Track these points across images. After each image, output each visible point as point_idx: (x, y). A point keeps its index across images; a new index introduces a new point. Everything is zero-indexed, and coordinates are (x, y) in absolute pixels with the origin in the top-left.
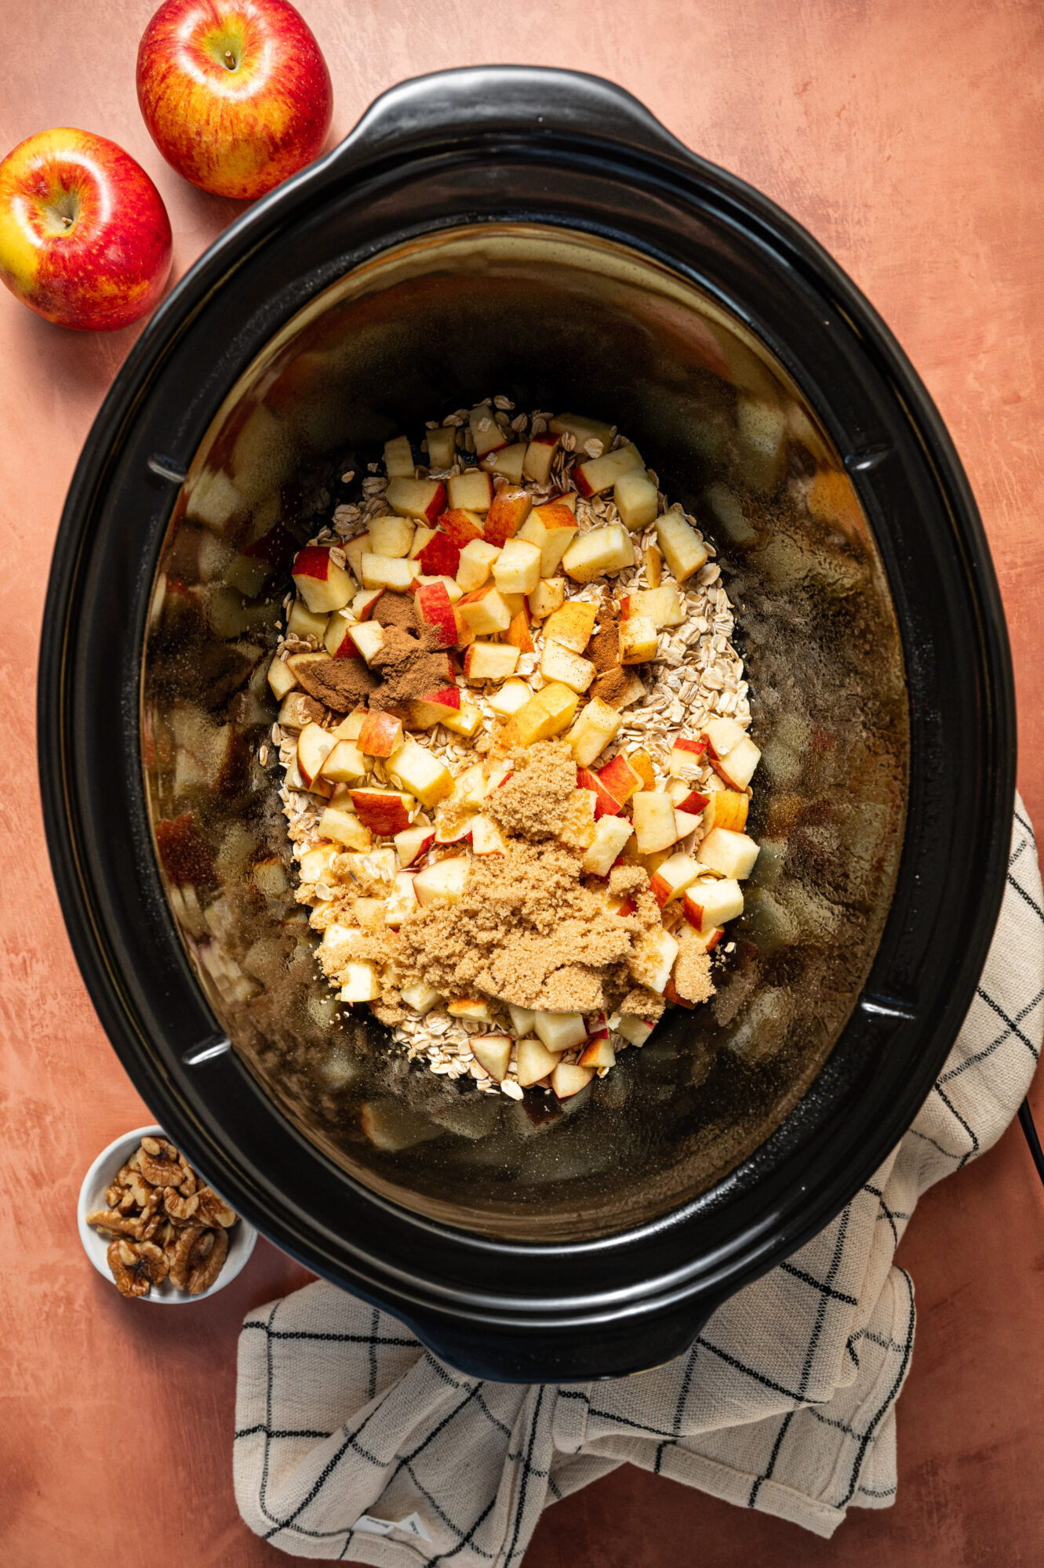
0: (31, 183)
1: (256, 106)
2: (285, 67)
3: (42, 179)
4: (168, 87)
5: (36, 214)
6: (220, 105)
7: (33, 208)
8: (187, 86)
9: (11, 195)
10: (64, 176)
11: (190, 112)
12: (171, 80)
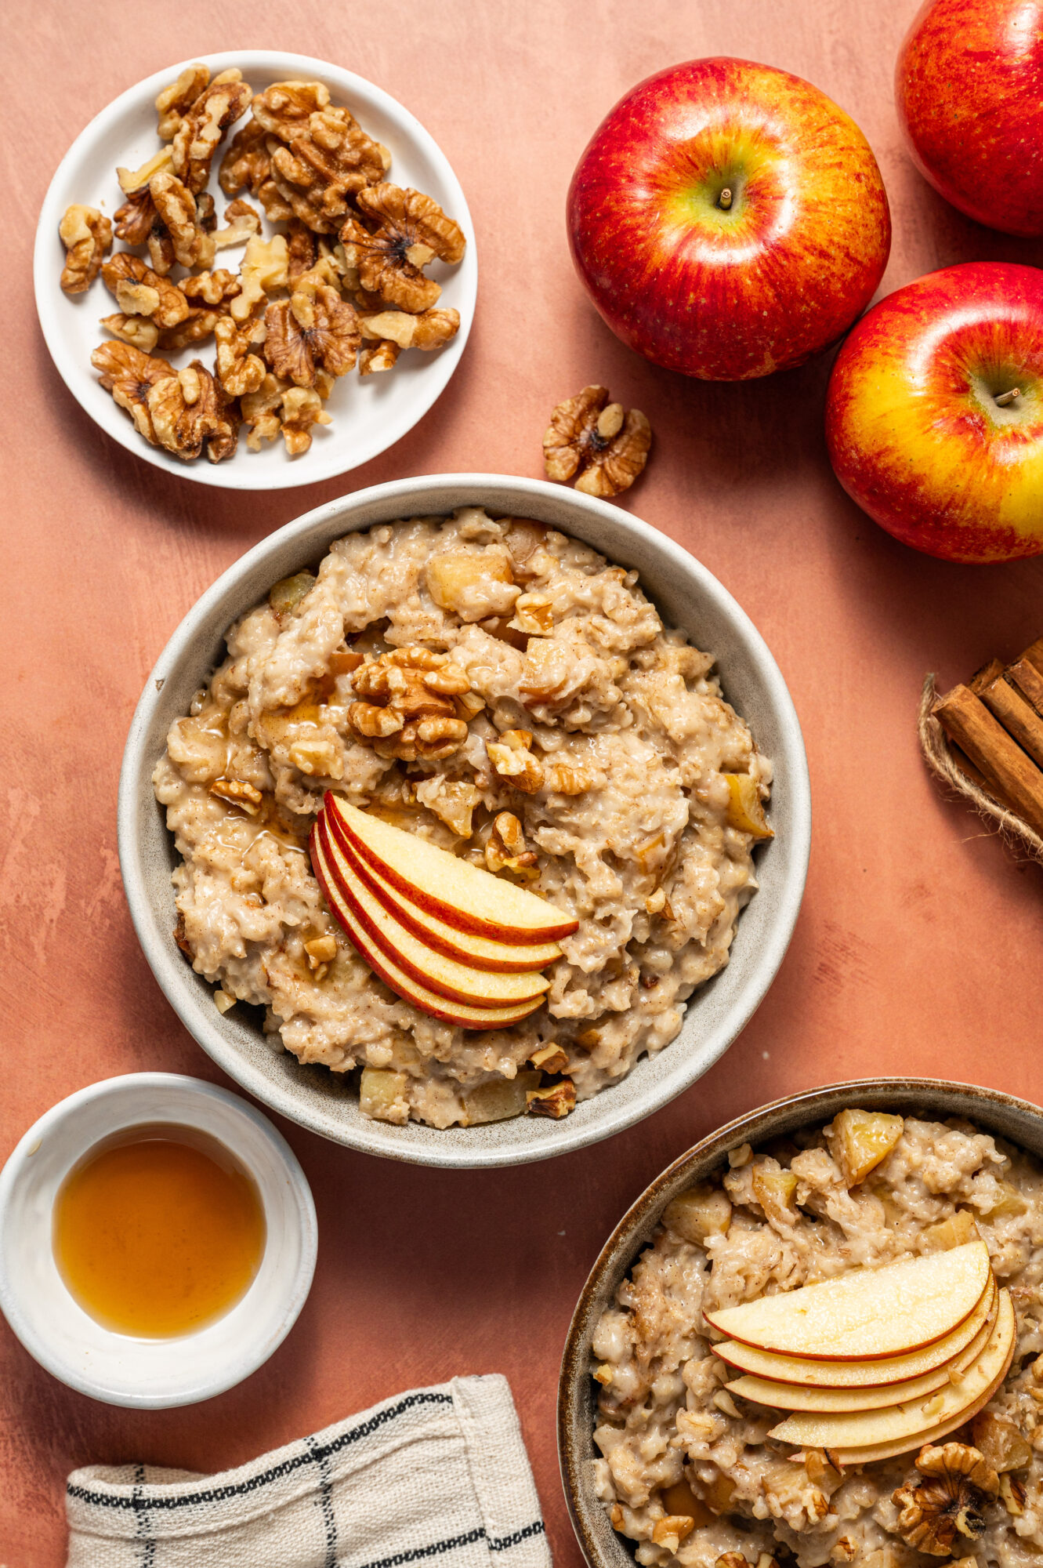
0: (971, 437)
1: (777, 107)
2: (695, 100)
3: (962, 420)
4: (831, 242)
5: (1014, 435)
6: (810, 153)
7: (1006, 439)
8: (816, 211)
9: (991, 469)
10: (953, 386)
11: (843, 197)
12: (821, 240)
